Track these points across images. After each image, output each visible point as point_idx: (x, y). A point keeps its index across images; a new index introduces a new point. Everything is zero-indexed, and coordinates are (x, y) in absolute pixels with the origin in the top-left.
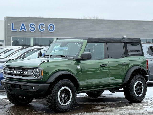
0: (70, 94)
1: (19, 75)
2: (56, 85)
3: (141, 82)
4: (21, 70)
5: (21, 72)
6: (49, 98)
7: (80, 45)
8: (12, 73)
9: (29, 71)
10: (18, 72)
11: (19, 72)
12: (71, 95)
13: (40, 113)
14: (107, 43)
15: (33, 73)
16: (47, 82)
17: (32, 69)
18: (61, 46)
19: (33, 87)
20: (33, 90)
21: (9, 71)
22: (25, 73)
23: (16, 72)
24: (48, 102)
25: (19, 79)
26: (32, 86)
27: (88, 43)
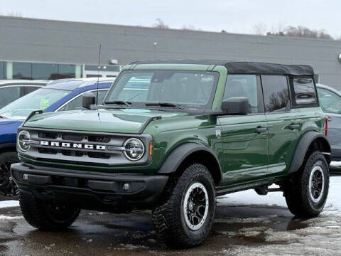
0: (205, 201)
1: (79, 153)
2: (181, 177)
3: (321, 170)
4: (86, 141)
5: (86, 146)
6: (163, 213)
7: (210, 79)
8: (54, 148)
9: (113, 142)
10: (75, 145)
11: (80, 146)
12: (207, 203)
13: (137, 251)
14: (262, 76)
15: (123, 148)
16: (161, 172)
17: (123, 137)
18: (156, 80)
19: (123, 185)
20: (125, 191)
21: (42, 143)
22: (98, 147)
23: (68, 145)
24: (159, 221)
25: (77, 163)
26: (121, 183)
27: (229, 73)
